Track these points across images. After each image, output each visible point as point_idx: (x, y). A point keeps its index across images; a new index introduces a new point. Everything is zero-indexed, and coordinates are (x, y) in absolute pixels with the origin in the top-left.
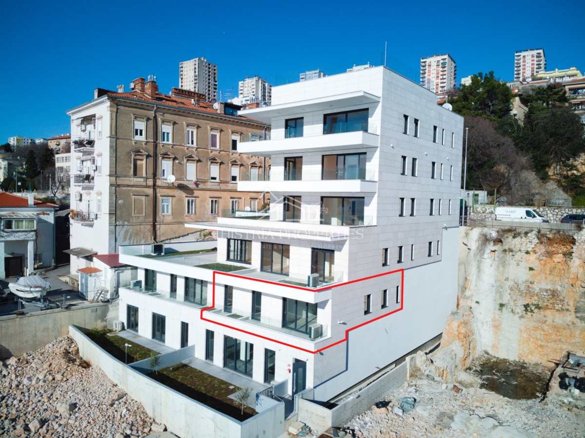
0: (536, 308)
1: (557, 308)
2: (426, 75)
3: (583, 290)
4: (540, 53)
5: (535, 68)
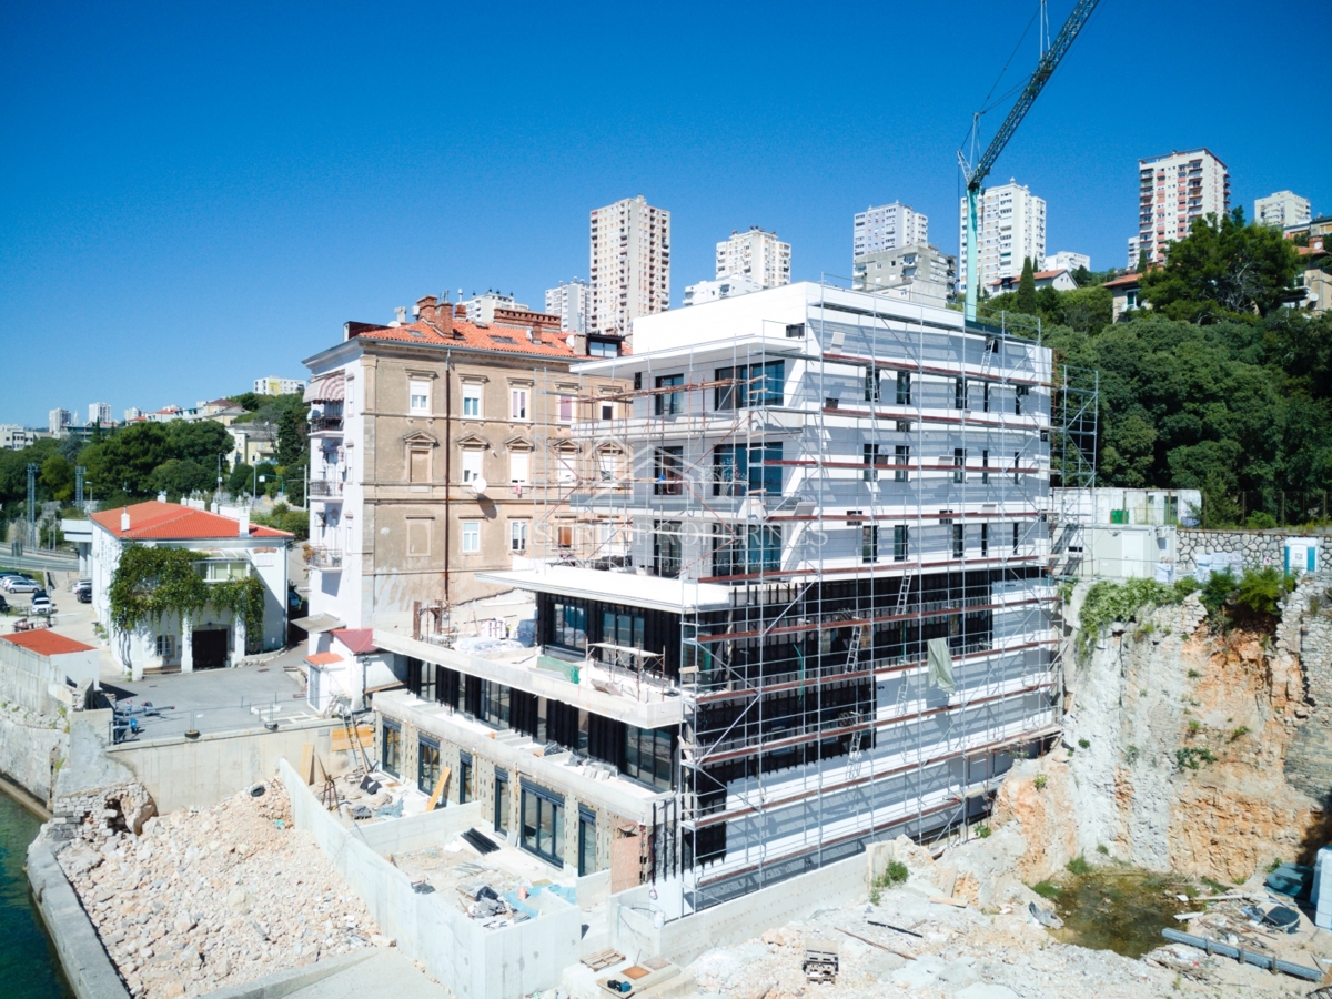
0: (1202, 758)
1: (1245, 759)
2: (1154, 200)
3: (1301, 722)
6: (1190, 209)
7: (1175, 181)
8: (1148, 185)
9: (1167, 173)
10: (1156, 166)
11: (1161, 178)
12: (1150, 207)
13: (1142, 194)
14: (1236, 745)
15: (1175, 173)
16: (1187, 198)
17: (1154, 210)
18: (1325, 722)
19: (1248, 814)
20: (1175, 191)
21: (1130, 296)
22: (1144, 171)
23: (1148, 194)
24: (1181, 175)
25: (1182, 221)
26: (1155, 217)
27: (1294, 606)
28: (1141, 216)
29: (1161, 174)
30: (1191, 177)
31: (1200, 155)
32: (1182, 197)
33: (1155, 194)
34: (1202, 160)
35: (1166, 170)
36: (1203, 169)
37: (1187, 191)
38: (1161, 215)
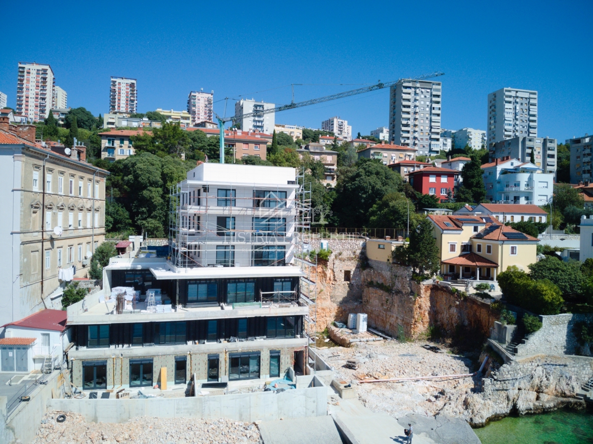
1: (322, 298)
2: (25, 82)
3: (333, 286)
4: (134, 83)
5: (129, 96)
6: (41, 90)
7: (35, 76)
8: (22, 74)
9: (31, 71)
10: (27, 67)
11: (29, 73)
12: (23, 84)
13: (19, 78)
14: (320, 294)
15: (35, 72)
16: (40, 85)
17: (24, 86)
18: (339, 285)
19: (324, 312)
20: (35, 80)
21: (109, 140)
22: (20, 67)
23: (22, 78)
24: (38, 74)
25: (37, 94)
26: (24, 90)
27: (331, 258)
28: (18, 88)
29: (29, 71)
30: (42, 76)
31: (47, 67)
32: (38, 84)
33: (25, 79)
34: (47, 70)
35: (31, 69)
36: (47, 74)
37: (40, 81)
38: (28, 89)
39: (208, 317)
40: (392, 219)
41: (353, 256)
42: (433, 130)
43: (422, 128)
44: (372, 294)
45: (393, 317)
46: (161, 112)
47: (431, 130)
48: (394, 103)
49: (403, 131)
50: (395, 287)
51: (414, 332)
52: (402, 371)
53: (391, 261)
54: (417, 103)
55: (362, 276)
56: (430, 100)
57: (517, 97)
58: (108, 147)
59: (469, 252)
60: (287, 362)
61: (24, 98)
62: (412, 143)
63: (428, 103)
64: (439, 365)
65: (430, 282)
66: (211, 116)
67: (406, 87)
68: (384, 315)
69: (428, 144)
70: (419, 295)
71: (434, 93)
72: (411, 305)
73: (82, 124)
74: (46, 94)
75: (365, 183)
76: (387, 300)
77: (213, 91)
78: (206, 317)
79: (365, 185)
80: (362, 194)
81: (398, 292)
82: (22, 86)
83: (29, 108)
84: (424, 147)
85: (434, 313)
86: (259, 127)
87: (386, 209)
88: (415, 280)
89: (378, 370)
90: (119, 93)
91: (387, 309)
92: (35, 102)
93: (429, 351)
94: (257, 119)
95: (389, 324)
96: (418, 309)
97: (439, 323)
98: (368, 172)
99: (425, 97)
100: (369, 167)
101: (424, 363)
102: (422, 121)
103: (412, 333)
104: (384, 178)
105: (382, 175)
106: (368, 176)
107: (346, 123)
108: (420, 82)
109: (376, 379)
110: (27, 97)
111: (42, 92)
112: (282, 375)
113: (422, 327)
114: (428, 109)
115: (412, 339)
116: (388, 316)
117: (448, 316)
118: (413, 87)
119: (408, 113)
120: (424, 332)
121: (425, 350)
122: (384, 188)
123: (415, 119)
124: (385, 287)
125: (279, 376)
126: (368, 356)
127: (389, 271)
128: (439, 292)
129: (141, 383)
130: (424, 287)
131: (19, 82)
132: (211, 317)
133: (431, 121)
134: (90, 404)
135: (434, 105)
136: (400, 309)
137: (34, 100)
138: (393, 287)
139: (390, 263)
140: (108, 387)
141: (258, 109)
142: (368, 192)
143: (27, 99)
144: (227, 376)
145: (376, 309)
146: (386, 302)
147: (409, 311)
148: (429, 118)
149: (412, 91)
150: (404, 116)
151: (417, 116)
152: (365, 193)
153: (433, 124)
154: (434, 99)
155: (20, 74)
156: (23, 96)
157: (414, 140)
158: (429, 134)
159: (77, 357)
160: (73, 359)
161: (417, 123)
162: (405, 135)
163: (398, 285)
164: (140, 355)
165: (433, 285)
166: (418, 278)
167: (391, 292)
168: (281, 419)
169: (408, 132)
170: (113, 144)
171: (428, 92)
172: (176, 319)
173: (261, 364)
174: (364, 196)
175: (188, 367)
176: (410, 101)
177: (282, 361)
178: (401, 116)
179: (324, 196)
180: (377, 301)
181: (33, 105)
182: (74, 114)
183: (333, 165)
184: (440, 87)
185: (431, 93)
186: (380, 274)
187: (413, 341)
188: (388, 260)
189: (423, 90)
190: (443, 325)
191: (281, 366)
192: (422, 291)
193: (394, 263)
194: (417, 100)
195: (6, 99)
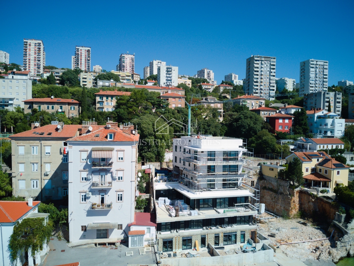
2: (28, 50)
4: (89, 50)
5: (87, 57)
6: (38, 55)
7: (33, 47)
9: (31, 44)
10: (29, 41)
11: (30, 45)
12: (27, 52)
13: (24, 48)
15: (34, 44)
16: (37, 52)
17: (28, 53)
20: (33, 49)
21: (100, 97)
22: (25, 42)
23: (26, 48)
24: (35, 46)
25: (35, 58)
26: (28, 55)
28: (24, 54)
29: (30, 44)
30: (38, 47)
31: (40, 42)
32: (35, 51)
33: (28, 49)
34: (41, 43)
35: (31, 43)
36: (41, 46)
37: (37, 50)
38: (30, 55)
39: (215, 217)
40: (264, 147)
41: (256, 173)
42: (271, 85)
43: (265, 83)
44: (266, 193)
45: (278, 205)
46: (114, 72)
47: (270, 85)
48: (249, 69)
49: (254, 85)
50: (280, 191)
51: (291, 214)
52: (295, 238)
53: (277, 177)
54: (262, 69)
55: (260, 184)
56: (269, 68)
57: (317, 64)
58: (100, 101)
59: (314, 172)
60: (248, 236)
61: (28, 60)
62: (260, 92)
63: (268, 69)
64: (311, 233)
65: (298, 189)
66: (134, 68)
67: (256, 60)
68: (273, 204)
69: (268, 92)
70: (293, 195)
71: (272, 63)
72: (289, 201)
73: (71, 80)
74: (40, 58)
75: (245, 123)
76: (275, 197)
77: (134, 54)
78: (214, 217)
79: (245, 124)
80: (243, 129)
81: (281, 193)
82: (26, 53)
83: (31, 66)
84: (266, 94)
85: (301, 204)
86: (169, 80)
87: (261, 140)
88: (291, 188)
89: (285, 237)
90: (81, 56)
91: (275, 201)
92: (34, 63)
93: (302, 225)
94: (168, 76)
95: (276, 209)
96: (293, 203)
97: (303, 209)
98: (246, 116)
99: (267, 66)
100: (246, 114)
101: (304, 233)
102: (265, 80)
103: (290, 215)
104: (254, 120)
105: (253, 118)
106: (246, 119)
107: (211, 72)
108: (264, 57)
109: (287, 242)
110: (29, 60)
111: (38, 57)
112: (246, 242)
113: (294, 211)
114: (268, 73)
115: (290, 218)
116: (275, 205)
117: (308, 206)
118: (260, 60)
119: (257, 75)
120: (296, 214)
121: (300, 224)
122: (255, 126)
123: (261, 78)
124: (274, 190)
125: (244, 243)
126: (278, 230)
127: (276, 182)
128: (303, 194)
129: (187, 247)
130: (296, 192)
131: (24, 51)
132: (216, 217)
133: (270, 79)
134: (176, 261)
135: (272, 70)
136: (283, 202)
137: (33, 61)
138: (278, 190)
139: (277, 178)
140: (173, 250)
141: (169, 70)
142: (246, 128)
143: (29, 61)
144: (223, 243)
145: (269, 201)
146: (275, 198)
147: (288, 204)
148: (269, 77)
149: (260, 63)
150: (255, 77)
151: (262, 77)
152: (244, 128)
153: (271, 81)
154: (272, 67)
155: (25, 46)
156: (27, 59)
157: (260, 90)
158: (269, 87)
159: (161, 237)
160: (159, 238)
161: (262, 80)
162: (256, 87)
163: (281, 190)
164: (186, 235)
165: (300, 190)
166: (293, 187)
167: (277, 193)
168: (255, 264)
169: (257, 86)
170: (102, 100)
171: (269, 63)
172: (202, 218)
173: (237, 237)
174: (244, 130)
175: (206, 240)
176: (258, 68)
177: (246, 236)
178: (254, 77)
179: (220, 129)
180: (269, 197)
181: (33, 64)
182: (66, 75)
183: (221, 109)
184: (275, 60)
185: (270, 63)
186: (270, 183)
187: (291, 219)
188: (275, 177)
189: (266, 62)
190: (305, 210)
191: (246, 238)
192: (295, 194)
193: (278, 178)
194: (263, 68)
195: (9, 56)
